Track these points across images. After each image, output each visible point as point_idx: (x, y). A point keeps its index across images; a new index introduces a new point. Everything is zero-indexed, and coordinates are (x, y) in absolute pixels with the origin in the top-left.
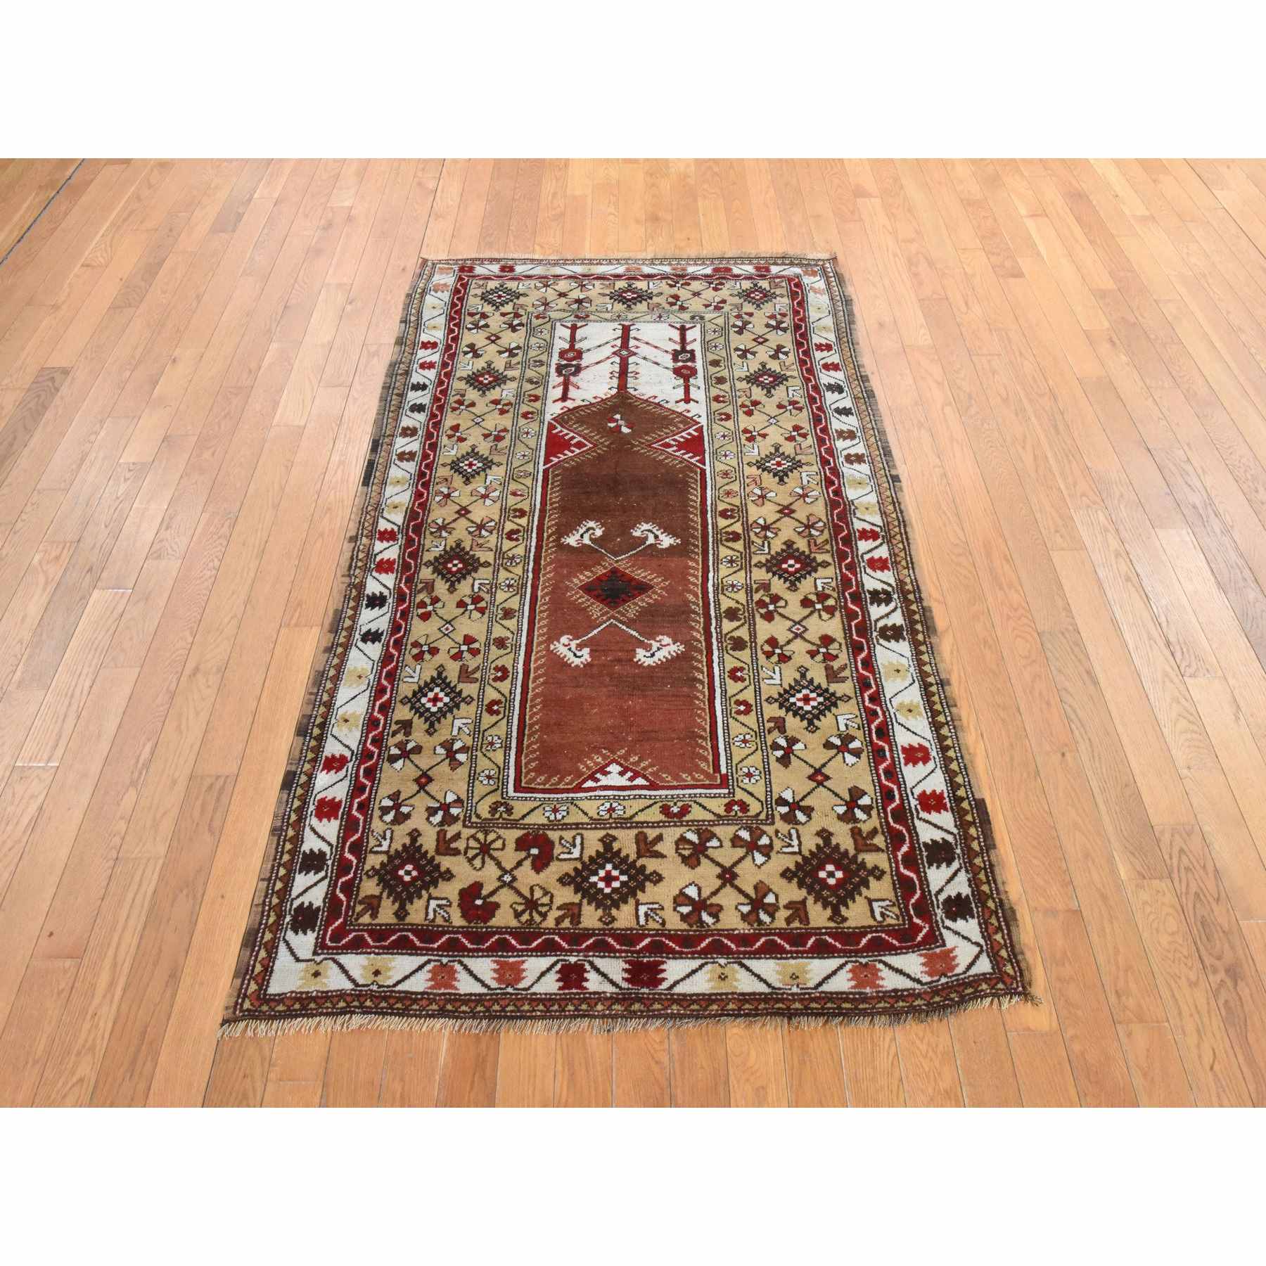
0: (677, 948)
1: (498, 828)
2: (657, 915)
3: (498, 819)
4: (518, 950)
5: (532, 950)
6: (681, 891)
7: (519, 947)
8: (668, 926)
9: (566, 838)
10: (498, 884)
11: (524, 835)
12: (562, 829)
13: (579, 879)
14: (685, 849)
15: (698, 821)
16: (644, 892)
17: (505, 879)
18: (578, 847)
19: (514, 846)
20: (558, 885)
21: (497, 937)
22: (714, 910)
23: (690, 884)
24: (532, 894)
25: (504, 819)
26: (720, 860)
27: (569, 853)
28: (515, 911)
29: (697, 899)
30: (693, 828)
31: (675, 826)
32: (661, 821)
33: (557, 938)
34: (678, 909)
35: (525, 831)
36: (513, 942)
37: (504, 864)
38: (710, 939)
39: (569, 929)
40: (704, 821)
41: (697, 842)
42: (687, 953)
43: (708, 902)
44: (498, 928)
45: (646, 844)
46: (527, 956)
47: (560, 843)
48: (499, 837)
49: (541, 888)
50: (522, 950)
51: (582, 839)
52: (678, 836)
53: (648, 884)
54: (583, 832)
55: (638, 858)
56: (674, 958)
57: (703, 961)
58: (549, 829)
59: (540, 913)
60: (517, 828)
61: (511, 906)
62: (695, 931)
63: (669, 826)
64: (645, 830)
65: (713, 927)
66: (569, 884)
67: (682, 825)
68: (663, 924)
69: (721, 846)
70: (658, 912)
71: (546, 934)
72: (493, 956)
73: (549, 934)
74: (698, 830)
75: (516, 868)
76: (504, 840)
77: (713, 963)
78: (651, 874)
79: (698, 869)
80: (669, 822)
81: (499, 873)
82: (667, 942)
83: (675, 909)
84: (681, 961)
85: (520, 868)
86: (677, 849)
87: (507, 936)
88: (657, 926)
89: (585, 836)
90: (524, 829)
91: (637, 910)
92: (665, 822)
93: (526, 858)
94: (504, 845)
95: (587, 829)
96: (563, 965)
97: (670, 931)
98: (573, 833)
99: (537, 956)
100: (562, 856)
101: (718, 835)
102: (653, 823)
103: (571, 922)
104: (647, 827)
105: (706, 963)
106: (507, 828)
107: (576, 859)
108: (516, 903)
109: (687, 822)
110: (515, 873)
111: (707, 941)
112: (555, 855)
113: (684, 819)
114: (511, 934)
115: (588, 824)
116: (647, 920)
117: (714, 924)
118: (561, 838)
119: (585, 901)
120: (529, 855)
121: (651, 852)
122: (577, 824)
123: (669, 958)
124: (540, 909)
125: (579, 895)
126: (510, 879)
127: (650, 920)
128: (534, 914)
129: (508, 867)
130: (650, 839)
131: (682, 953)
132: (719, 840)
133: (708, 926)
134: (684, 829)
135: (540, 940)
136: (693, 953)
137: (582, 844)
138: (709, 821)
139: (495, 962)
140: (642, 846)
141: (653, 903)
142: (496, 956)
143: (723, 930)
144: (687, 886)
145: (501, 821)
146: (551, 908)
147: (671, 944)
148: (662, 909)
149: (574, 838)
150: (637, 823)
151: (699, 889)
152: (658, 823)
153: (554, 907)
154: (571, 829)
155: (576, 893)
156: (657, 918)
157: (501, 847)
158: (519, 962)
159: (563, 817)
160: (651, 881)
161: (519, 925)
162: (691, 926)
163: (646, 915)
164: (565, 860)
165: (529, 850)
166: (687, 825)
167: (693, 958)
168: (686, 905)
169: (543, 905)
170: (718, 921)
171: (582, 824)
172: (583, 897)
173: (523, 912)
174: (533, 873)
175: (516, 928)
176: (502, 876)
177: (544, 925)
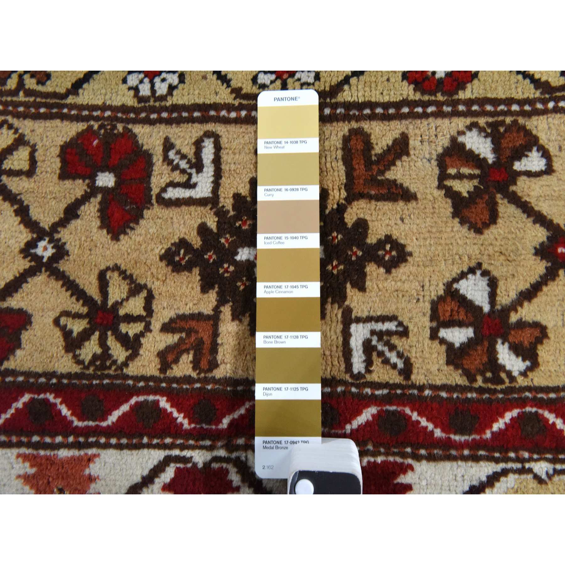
0: (438, 433)
1: (18, 116)
2: (392, 348)
3: (15, 93)
4: (77, 431)
5: (109, 432)
6: (449, 286)
7: (77, 423)
8: (418, 378)
9: (178, 143)
10: (24, 264)
11: (80, 135)
12: (169, 122)
13: (211, 256)
14: (460, 177)
15: (495, 102)
16: (362, 288)
17: (39, 251)
18: (209, 170)
19: (57, 164)
20: (163, 269)
21: (26, 398)
22: (526, 337)
23: (472, 271)
24: (104, 293)
25: (29, 93)
26: (544, 208)
27: (188, 185)
28: (67, 334)
29: (486, 308)
30: (482, 121)
31: (439, 114)
32: (405, 102)
33: (164, 403)
34: (443, 333)
35: (81, 126)
36: (65, 411)
37: (35, 213)
38: (515, 412)
39: (188, 379)
40: (509, 101)
41: (491, 158)
42: (461, 446)
43: (514, 318)
44: (28, 374)
45: (369, 163)
46: (97, 445)
47: (166, 158)
48: (20, 141)
49: (125, 275)
50: (87, 432)
51: (218, 148)
52: (444, 142)
53: (371, 269)
54: (220, 129)
55: (350, 199)
56: (431, 458)
57: (499, 467)
58: (135, 121)
59: (124, 340)
60: (63, 117)
61: (56, 322)
62: (481, 390)
63: (425, 115)
64: (366, 126)
65: (521, 382)
66: (188, 268)
67: (456, 114)
68: (407, 371)
69: (549, 170)
70: (395, 340)
71: (139, 392)
72: (19, 445)
73: (147, 391)
74: (494, 126)
75: (63, 222)
76: (34, 150)
77: (522, 471)
78: (381, 244)
79: (492, 233)
80: (425, 104)
81: (25, 236)
82: (415, 416)
83: (434, 335)
84: (447, 465)
85: (75, 224)
86: (443, 176)
87: (51, 397)
88: (395, 378)
89: (224, 141)
90: (78, 119)
91: (346, 335)
92: (416, 103)
93: (85, 199)
94: (33, 161)
95: (226, 121)
96: (178, 471)
97: (421, 388)
98: (196, 130)
99: (119, 447)
100: (172, 193)
101: (543, 139)
102: (386, 106)
103: (196, 365)
104: (373, 117)
105: (505, 473)
106: (37, 117)
107: (202, 202)
108: (66, 313)
109: (469, 102)
110: (64, 235)
111: (508, 416)
112: (155, 191)
113: (462, 95)
114: (58, 390)
115: (229, 107)
116: (369, 363)
117: (524, 374)
118: (168, 145)
119: (226, 311)
120: (93, 190)
121: (381, 184)
122: (204, 108)
123: (418, 458)
124: (124, 328)
125: (212, 297)
126: (50, 252)
127: (377, 361)
128: (111, 341)
129: (46, 222)
130: (378, 149)
131: (447, 444)
132: (546, 154)
133: (512, 379)
134: (461, 123)
135: (125, 408)
136: (475, 446)
137: (217, 161)
138: (521, 102)
139: (25, 458)
140: (360, 168)
141: (383, 319)
142: (29, 445)
143: (547, 390)
144: (463, 275)
145: (21, 97)
146: (148, 329)
147: (424, 422)
148: (404, 333)
149: (198, 145)
150: (348, 106)
151: (493, 284)
152: (398, 105)
153: (156, 325)
154: (192, 120)
155: (205, 289)
156: (393, 358)
157: (25, 166)
158: (79, 459)
159: (171, 88)
160: (380, 262)
161: (76, 369)
162: (472, 379)
163: (368, 347)
164: (178, 203)
165: (93, 177)
166: (468, 113)
167: (476, 459)
168: (461, 324)
169: (130, 319)
170: (535, 365)
171: (216, 107)
172: (221, 302)
173: (85, 336)
174: (103, 236)
175: (69, 376)
176: (32, 244)
177: (133, 369)
